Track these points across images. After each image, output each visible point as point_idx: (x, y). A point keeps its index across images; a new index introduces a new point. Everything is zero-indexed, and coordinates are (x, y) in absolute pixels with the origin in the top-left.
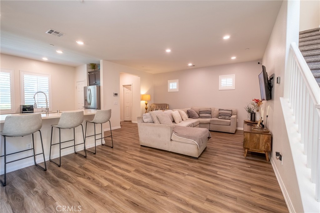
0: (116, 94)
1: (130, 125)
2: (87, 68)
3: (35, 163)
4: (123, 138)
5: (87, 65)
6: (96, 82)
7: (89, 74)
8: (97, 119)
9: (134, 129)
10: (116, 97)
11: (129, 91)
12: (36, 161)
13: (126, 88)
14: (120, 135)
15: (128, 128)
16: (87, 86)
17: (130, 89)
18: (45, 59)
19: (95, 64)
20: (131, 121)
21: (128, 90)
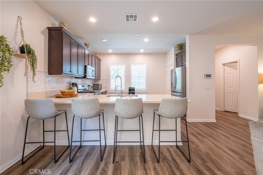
0: (209, 76)
1: (234, 119)
2: (175, 50)
3: (106, 144)
4: (216, 145)
5: (175, 47)
6: (182, 64)
7: (176, 56)
8: (162, 111)
9: (241, 131)
10: (208, 80)
11: (234, 71)
12: (107, 142)
13: (228, 67)
14: (211, 137)
15: (230, 126)
16: (175, 68)
17: (235, 68)
18: (142, 51)
19: (182, 44)
20: (237, 113)
21: (232, 69)
